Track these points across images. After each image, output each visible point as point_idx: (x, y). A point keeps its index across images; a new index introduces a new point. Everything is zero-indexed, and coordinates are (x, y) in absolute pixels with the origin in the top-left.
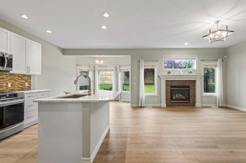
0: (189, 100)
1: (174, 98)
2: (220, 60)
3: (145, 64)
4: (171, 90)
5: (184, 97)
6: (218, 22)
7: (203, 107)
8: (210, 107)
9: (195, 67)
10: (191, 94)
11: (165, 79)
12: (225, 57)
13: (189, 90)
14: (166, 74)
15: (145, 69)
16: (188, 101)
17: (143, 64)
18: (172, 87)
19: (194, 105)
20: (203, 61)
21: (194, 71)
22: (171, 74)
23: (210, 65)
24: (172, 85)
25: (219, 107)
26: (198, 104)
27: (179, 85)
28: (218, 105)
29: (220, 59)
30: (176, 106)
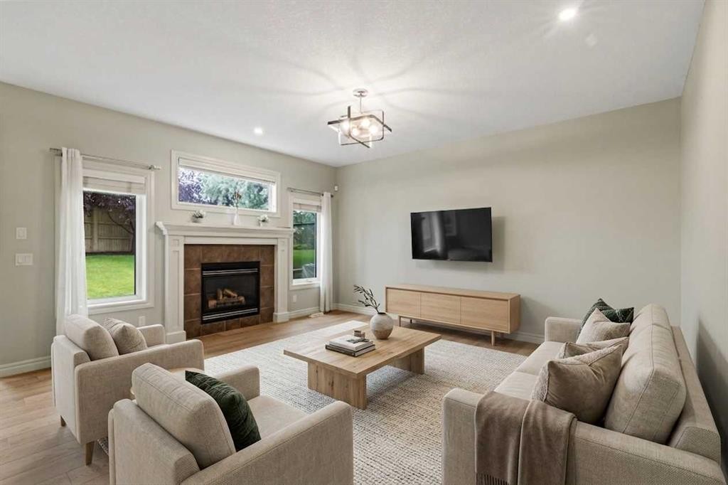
0: (258, 305)
1: (212, 303)
2: (327, 195)
3: (90, 173)
4: (203, 278)
5: (242, 299)
6: (361, 93)
7: (291, 320)
8: (307, 317)
9: (272, 206)
10: (263, 287)
11: (183, 242)
12: (336, 187)
13: (257, 275)
14: (185, 220)
15: (85, 194)
16: (255, 310)
17: (81, 172)
18: (205, 267)
19: (270, 317)
20: (292, 190)
21: (272, 216)
22: (203, 223)
23: (306, 204)
24: (206, 261)
25: (325, 313)
26: (281, 313)
27: (231, 260)
28: (322, 309)
29: (327, 191)
30: (221, 330)
